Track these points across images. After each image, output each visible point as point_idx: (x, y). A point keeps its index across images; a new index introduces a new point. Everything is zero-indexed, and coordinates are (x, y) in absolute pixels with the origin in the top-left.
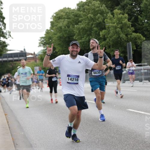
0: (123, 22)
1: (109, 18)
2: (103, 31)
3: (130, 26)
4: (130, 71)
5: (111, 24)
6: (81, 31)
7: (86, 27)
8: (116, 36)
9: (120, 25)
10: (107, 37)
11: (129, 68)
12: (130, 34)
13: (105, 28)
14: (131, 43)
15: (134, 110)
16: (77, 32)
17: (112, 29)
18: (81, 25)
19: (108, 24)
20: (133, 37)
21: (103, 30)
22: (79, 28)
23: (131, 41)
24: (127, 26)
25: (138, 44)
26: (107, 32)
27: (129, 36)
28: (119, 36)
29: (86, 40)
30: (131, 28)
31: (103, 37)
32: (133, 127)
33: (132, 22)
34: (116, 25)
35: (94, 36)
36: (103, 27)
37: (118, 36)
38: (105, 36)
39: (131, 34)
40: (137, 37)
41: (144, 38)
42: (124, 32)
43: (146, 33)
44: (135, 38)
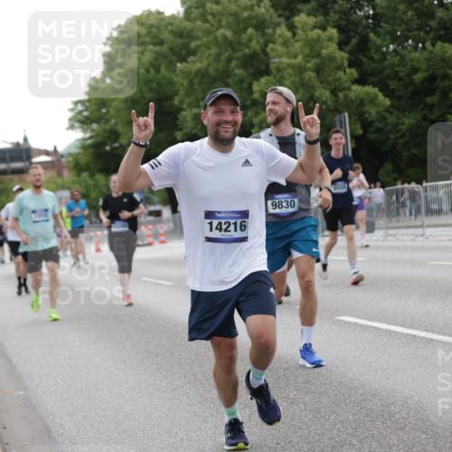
0: (324, 52)
1: (280, 40)
2: (263, 80)
3: (342, 64)
5: (285, 60)
6: (196, 80)
7: (211, 68)
9: (313, 61)
12: (344, 90)
13: (267, 72)
14: (346, 114)
16: (182, 84)
17: (291, 75)
18: (194, 62)
19: (277, 60)
20: (353, 98)
21: (262, 76)
22: (190, 72)
23: (348, 108)
24: (334, 64)
25: (369, 120)
26: (275, 82)
27: (341, 95)
28: (312, 96)
30: (348, 70)
31: (261, 97)
33: (350, 53)
34: (303, 62)
36: (263, 67)
37: (308, 95)
39: (349, 89)
40: (366, 96)
41: (387, 99)
42: (328, 83)
43: (393, 84)
44: (358, 102)
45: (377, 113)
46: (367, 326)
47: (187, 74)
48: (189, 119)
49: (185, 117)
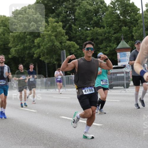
0: (58, 30)
2: (38, 39)
3: (64, 34)
4: (58, 80)
5: (45, 32)
6: (16, 39)
7: (21, 35)
8: (51, 43)
9: (54, 33)
10: (42, 45)
11: (57, 76)
13: (39, 36)
14: (65, 51)
15: (68, 117)
16: (11, 40)
17: (47, 37)
19: (42, 33)
20: (67, 45)
21: (38, 38)
22: (14, 36)
23: (65, 49)
24: (61, 34)
25: (72, 52)
26: (42, 40)
27: (63, 44)
28: (54, 45)
29: (21, 48)
30: (65, 36)
31: (37, 44)
32: (66, 134)
33: (66, 30)
34: (51, 34)
35: (29, 44)
36: (37, 35)
37: (52, 44)
38: (39, 44)
39: (66, 42)
40: (71, 45)
41: (78, 46)
42: (59, 40)
43: (79, 41)
44: (69, 46)
45: (74, 50)
46: (70, 120)
47: (13, 37)
48: (13, 51)
49: (12, 50)
